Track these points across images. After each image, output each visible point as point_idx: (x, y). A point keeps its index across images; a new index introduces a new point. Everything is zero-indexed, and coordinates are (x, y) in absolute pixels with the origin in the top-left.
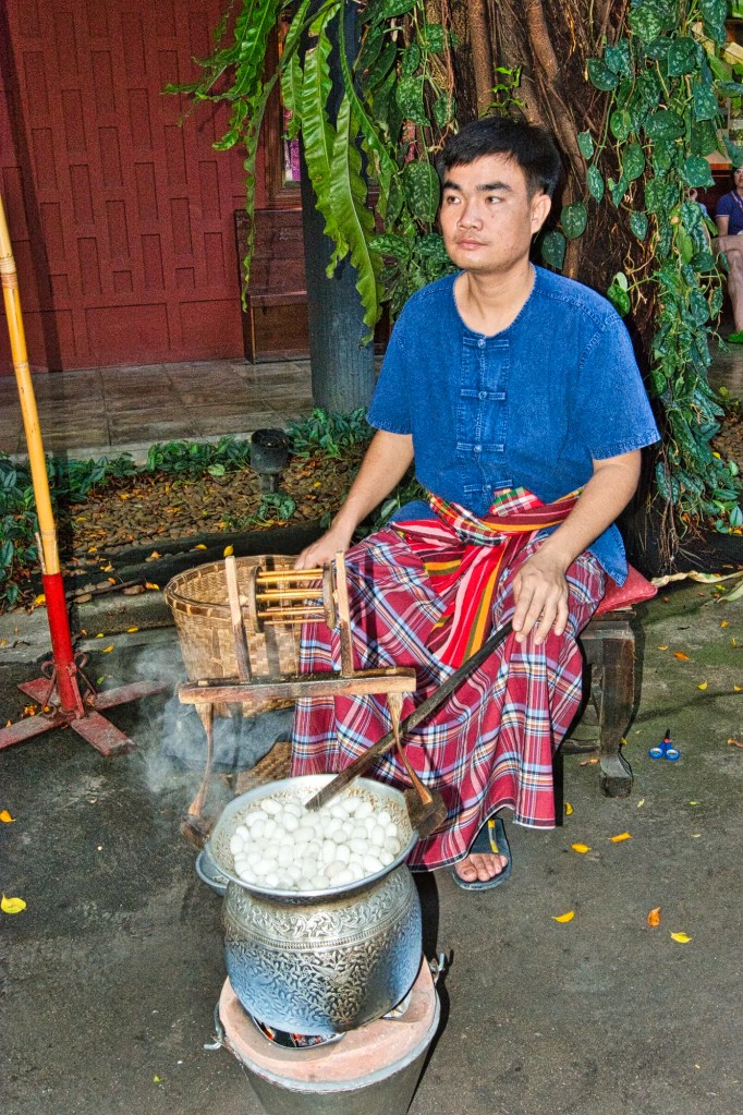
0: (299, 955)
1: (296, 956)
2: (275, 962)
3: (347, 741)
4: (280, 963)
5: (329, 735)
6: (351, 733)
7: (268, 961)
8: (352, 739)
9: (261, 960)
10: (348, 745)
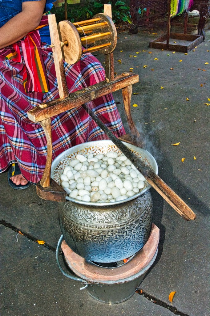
0: (134, 224)
1: (133, 225)
2: (124, 233)
3: (18, 144)
4: (126, 232)
5: (4, 145)
6: (19, 140)
7: (120, 234)
8: (20, 142)
9: (116, 235)
10: (19, 145)
